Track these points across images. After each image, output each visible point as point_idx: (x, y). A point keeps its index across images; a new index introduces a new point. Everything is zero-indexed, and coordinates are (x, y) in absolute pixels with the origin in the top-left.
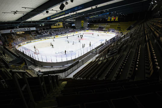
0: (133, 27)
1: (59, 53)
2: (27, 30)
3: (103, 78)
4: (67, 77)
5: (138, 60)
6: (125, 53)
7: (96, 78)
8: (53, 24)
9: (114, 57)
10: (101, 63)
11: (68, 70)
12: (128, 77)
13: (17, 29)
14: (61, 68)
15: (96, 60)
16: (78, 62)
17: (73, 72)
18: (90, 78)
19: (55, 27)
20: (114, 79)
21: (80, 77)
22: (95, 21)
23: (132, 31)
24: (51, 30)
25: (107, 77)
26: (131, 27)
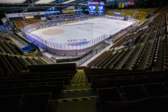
0: (153, 15)
1: (72, 40)
2: (36, 15)
3: (119, 68)
4: (81, 66)
5: (157, 52)
6: (143, 44)
7: (112, 67)
8: (64, 8)
9: (130, 48)
10: (117, 53)
11: (82, 58)
12: (146, 68)
13: (26, 13)
14: (75, 56)
15: (110, 50)
16: (92, 51)
17: (86, 60)
18: (106, 67)
19: (66, 11)
20: (130, 69)
21: (94, 66)
22: (110, 6)
23: (151, 19)
24: (62, 15)
25: (123, 67)
26: (150, 14)
